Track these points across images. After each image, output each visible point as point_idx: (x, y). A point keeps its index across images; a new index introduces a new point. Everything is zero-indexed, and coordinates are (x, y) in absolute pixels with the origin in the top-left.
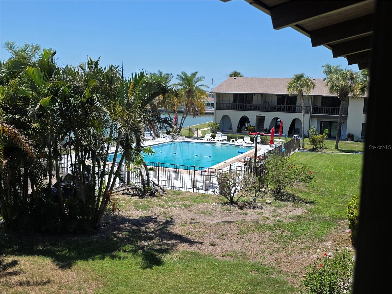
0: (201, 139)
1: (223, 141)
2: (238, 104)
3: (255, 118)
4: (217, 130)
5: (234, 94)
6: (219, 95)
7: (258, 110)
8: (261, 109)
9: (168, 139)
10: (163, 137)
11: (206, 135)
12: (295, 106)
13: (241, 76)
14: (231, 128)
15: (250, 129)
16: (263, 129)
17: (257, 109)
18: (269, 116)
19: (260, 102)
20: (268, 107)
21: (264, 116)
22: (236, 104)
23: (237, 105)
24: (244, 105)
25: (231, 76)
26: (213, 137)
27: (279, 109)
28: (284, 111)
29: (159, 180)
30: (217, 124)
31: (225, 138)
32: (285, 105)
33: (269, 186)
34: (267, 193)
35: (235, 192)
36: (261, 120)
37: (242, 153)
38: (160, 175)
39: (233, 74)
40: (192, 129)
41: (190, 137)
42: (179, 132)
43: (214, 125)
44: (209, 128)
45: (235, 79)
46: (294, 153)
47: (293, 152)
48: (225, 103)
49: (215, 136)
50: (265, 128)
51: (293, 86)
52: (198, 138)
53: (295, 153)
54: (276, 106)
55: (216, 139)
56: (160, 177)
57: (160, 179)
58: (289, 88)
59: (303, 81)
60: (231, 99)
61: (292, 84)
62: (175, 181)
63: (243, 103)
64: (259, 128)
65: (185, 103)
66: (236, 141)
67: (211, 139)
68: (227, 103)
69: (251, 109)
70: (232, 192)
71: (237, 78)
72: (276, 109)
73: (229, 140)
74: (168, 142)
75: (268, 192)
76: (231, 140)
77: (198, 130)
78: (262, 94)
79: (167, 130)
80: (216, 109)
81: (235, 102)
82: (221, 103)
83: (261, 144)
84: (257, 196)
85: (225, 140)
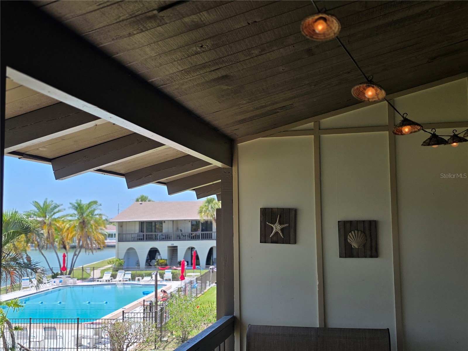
0: (98, 281)
1: (126, 281)
2: (145, 233)
3: (167, 249)
4: (121, 267)
5: (139, 222)
6: (121, 225)
7: (170, 239)
8: (173, 237)
9: (55, 284)
10: (47, 282)
11: (105, 274)
12: (211, 232)
13: (149, 201)
14: (138, 263)
15: (160, 263)
16: (176, 261)
17: (168, 238)
18: (183, 246)
19: (171, 230)
20: (181, 235)
21: (177, 247)
22: (143, 233)
23: (144, 235)
24: (152, 235)
25: (137, 200)
26: (114, 276)
27: (193, 236)
28: (199, 238)
29: (30, 341)
30: (120, 260)
31: (129, 276)
32: (199, 232)
33: (174, 333)
34: (170, 342)
35: (128, 346)
36: (174, 250)
37: (147, 294)
38: (32, 335)
39: (140, 199)
40: (87, 269)
41: (83, 279)
42: (70, 274)
43: (117, 261)
44: (110, 266)
45: (141, 204)
46: (209, 289)
47: (209, 287)
48: (129, 234)
49: (116, 275)
50: (179, 260)
51: (204, 211)
52: (93, 280)
53: (211, 289)
54: (189, 234)
55: (118, 279)
56: (31, 337)
57: (32, 340)
58: (201, 212)
59: (215, 204)
60: (137, 228)
61: (203, 208)
62: (52, 340)
63: (152, 232)
64: (172, 261)
65: (78, 237)
66: (142, 279)
67: (112, 279)
68: (132, 234)
69: (161, 239)
70: (125, 347)
71: (143, 202)
72: (190, 237)
73: (133, 278)
74: (53, 288)
75: (172, 341)
76: (137, 278)
77: (94, 270)
78: (173, 221)
79: (53, 272)
80: (119, 241)
81: (141, 232)
82: (124, 234)
83: (173, 280)
84: (158, 348)
85: (128, 279)
